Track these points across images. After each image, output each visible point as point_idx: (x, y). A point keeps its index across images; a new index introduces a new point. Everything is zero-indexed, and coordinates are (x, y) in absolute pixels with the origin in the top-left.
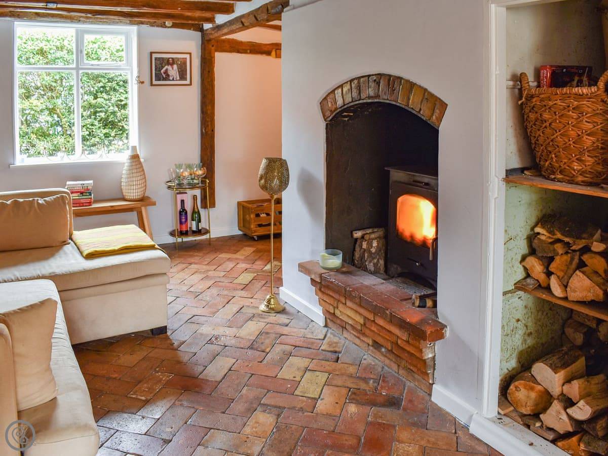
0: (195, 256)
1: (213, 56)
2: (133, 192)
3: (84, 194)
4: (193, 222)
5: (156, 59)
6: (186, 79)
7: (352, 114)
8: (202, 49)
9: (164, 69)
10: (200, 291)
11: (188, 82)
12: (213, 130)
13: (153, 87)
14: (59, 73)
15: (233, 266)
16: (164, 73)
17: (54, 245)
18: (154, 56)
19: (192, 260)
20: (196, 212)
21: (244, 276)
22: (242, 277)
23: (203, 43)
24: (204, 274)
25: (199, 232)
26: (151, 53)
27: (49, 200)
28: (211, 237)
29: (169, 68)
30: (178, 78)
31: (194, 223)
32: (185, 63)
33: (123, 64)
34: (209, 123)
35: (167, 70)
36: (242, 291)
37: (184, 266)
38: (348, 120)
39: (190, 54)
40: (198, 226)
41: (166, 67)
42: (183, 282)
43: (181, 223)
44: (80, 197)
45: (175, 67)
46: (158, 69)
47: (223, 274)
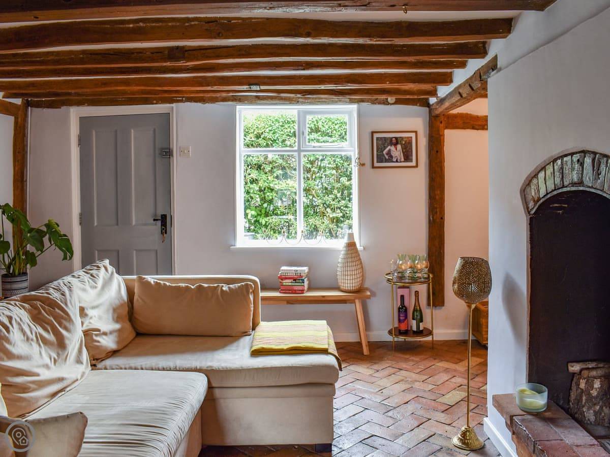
0: (409, 361)
1: (441, 133)
2: (348, 282)
3: (297, 281)
4: (413, 321)
5: (377, 139)
6: (411, 161)
7: (566, 206)
8: (429, 127)
9: (387, 149)
10: (394, 405)
11: (414, 164)
12: (442, 218)
13: (373, 169)
14: (314, 155)
15: (447, 379)
16: (387, 154)
17: (234, 335)
18: (376, 136)
19: (404, 365)
20: (417, 311)
21: (453, 394)
22: (451, 395)
23: (430, 119)
24: (409, 383)
25: (419, 333)
26: (373, 133)
27: (233, 288)
28: (434, 339)
29: (393, 148)
30: (403, 160)
31: (414, 323)
32: (410, 143)
33: (346, 145)
34: (438, 210)
35: (390, 151)
36: (442, 413)
37: (392, 370)
38: (563, 213)
39: (416, 132)
40: (418, 326)
41: (389, 147)
42: (381, 392)
43: (400, 321)
44: (293, 284)
45: (399, 147)
46: (380, 150)
47: (431, 387)
